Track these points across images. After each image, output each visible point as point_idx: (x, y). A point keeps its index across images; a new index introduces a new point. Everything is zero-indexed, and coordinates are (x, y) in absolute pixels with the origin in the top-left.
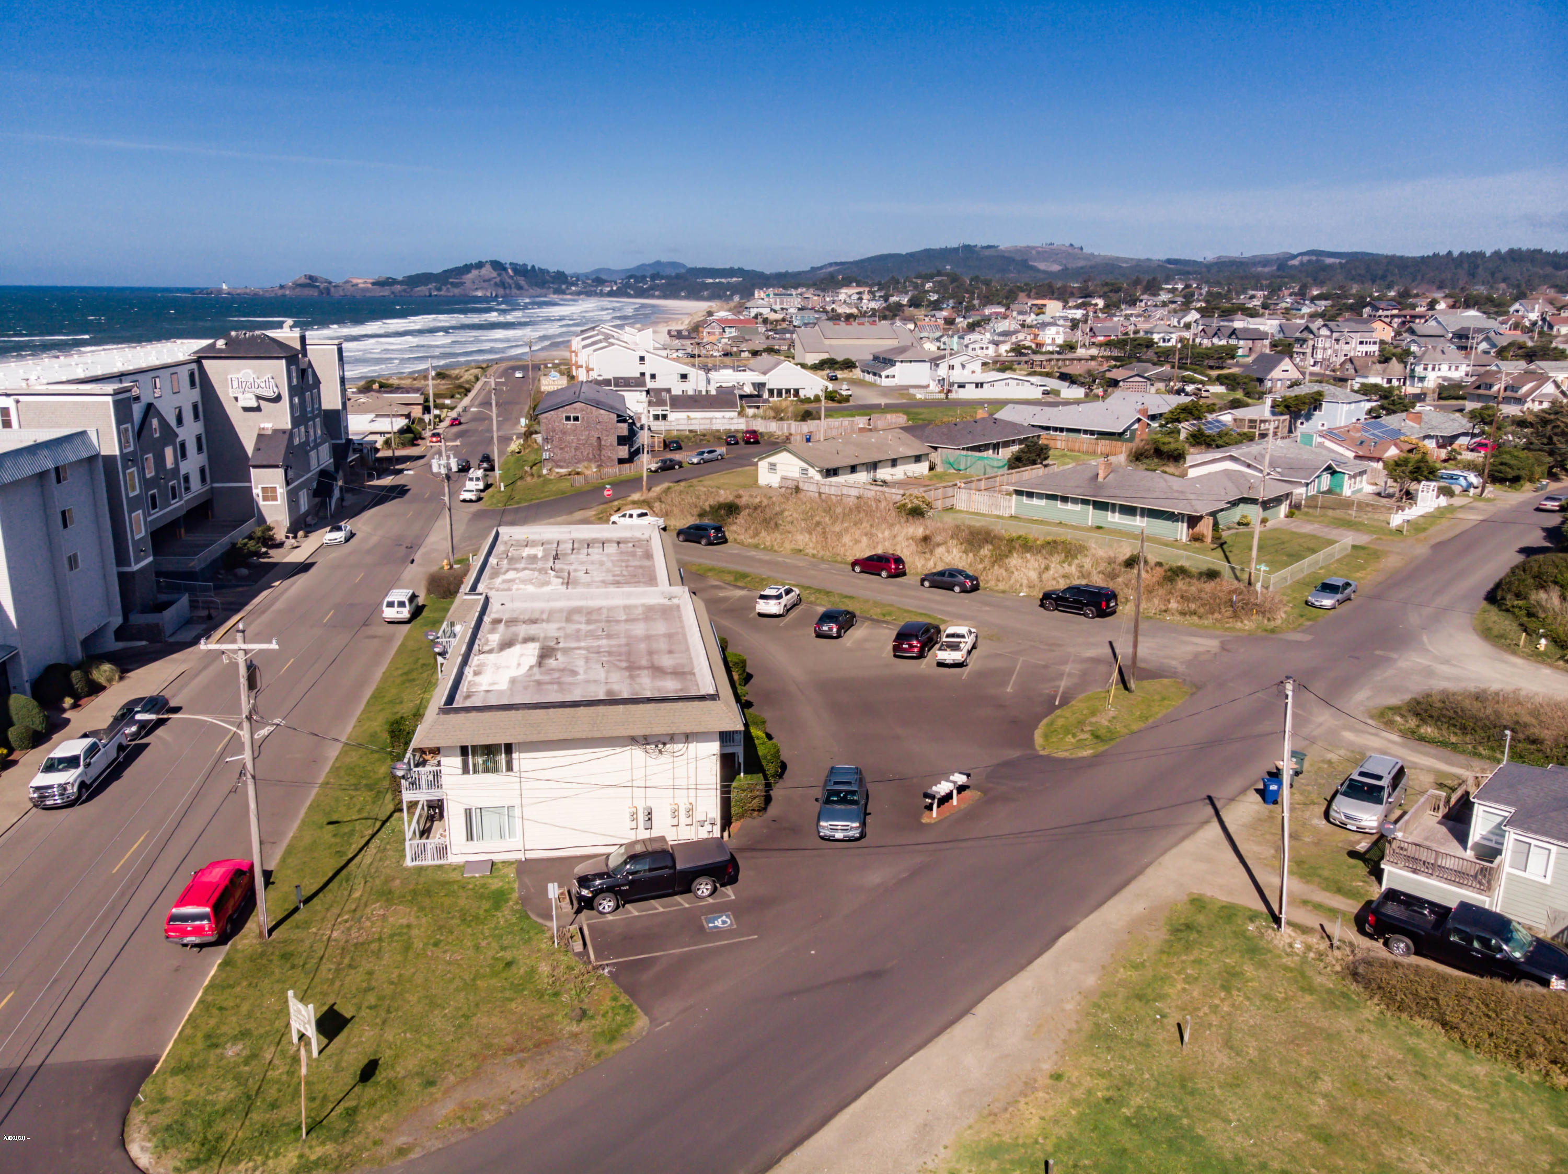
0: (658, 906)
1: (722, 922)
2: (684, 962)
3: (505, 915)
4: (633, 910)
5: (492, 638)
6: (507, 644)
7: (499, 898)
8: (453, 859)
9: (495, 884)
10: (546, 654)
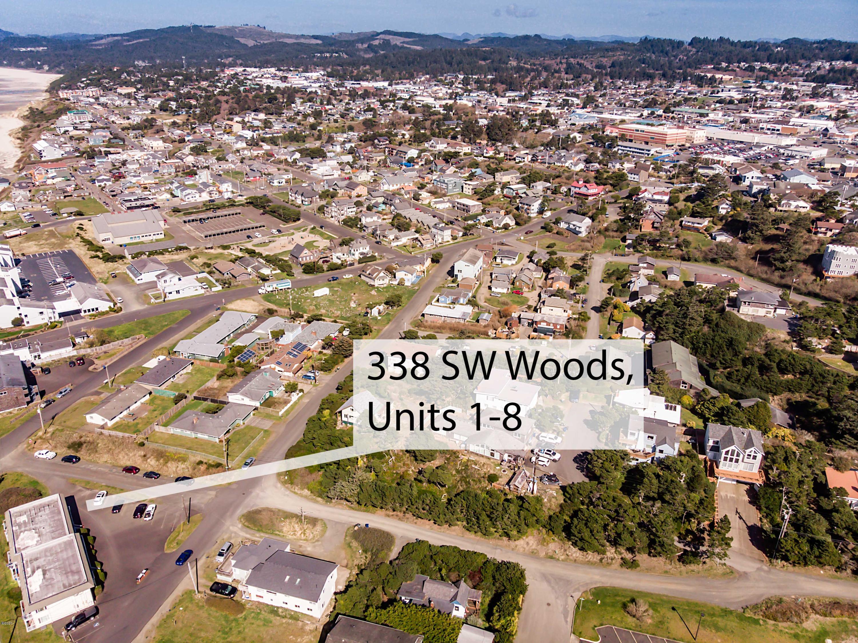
0: (84, 625)
1: (97, 624)
2: (92, 636)
3: (53, 637)
4: (79, 627)
5: (29, 570)
6: (33, 572)
7: (50, 633)
8: (37, 627)
9: (49, 630)
10: (44, 573)
